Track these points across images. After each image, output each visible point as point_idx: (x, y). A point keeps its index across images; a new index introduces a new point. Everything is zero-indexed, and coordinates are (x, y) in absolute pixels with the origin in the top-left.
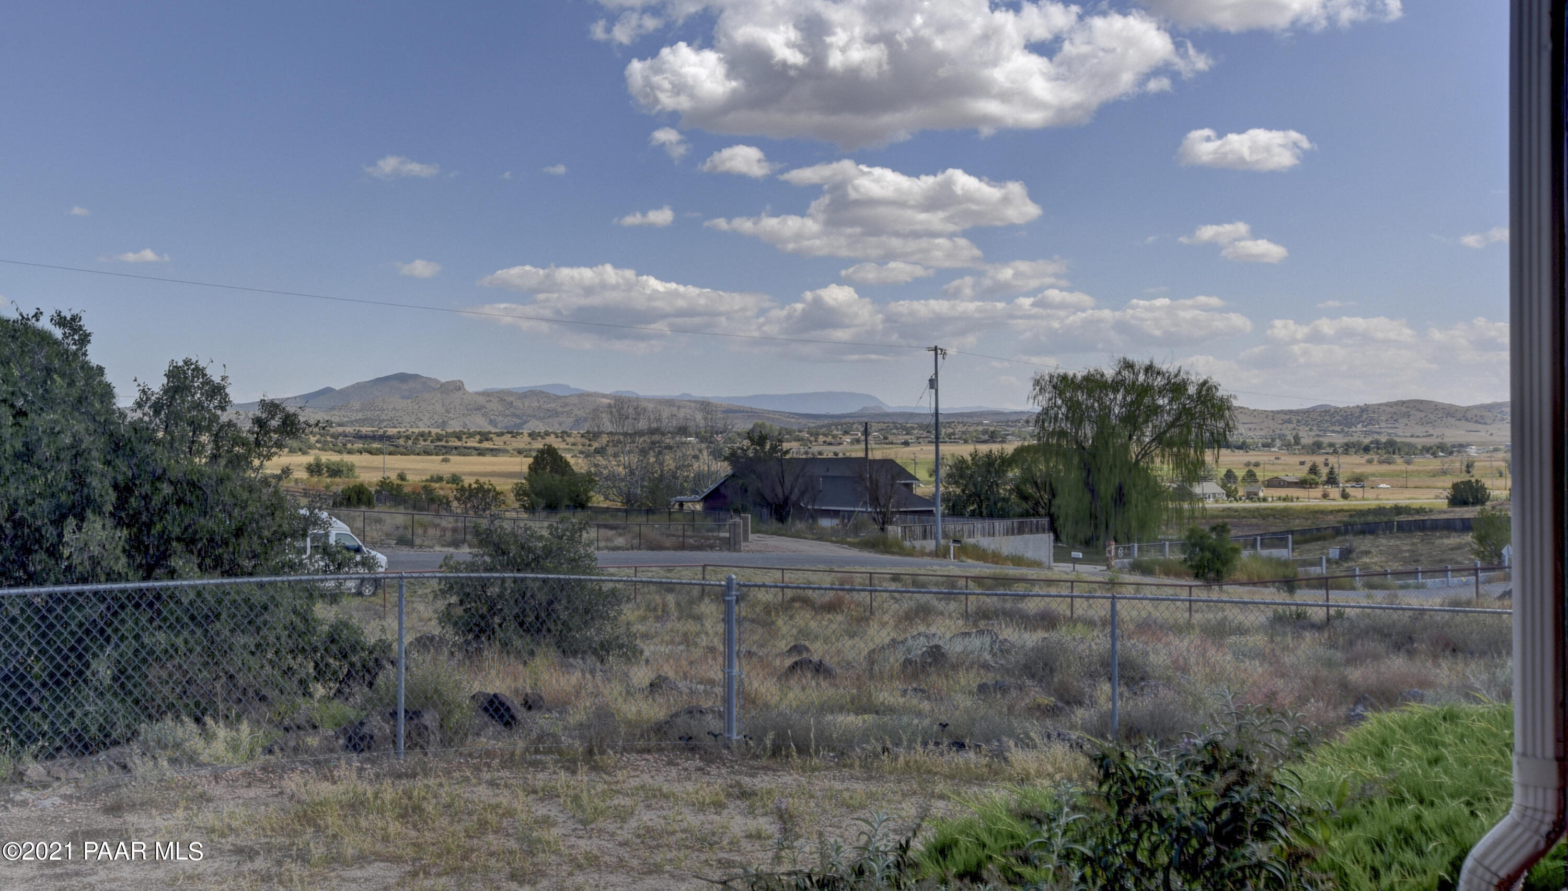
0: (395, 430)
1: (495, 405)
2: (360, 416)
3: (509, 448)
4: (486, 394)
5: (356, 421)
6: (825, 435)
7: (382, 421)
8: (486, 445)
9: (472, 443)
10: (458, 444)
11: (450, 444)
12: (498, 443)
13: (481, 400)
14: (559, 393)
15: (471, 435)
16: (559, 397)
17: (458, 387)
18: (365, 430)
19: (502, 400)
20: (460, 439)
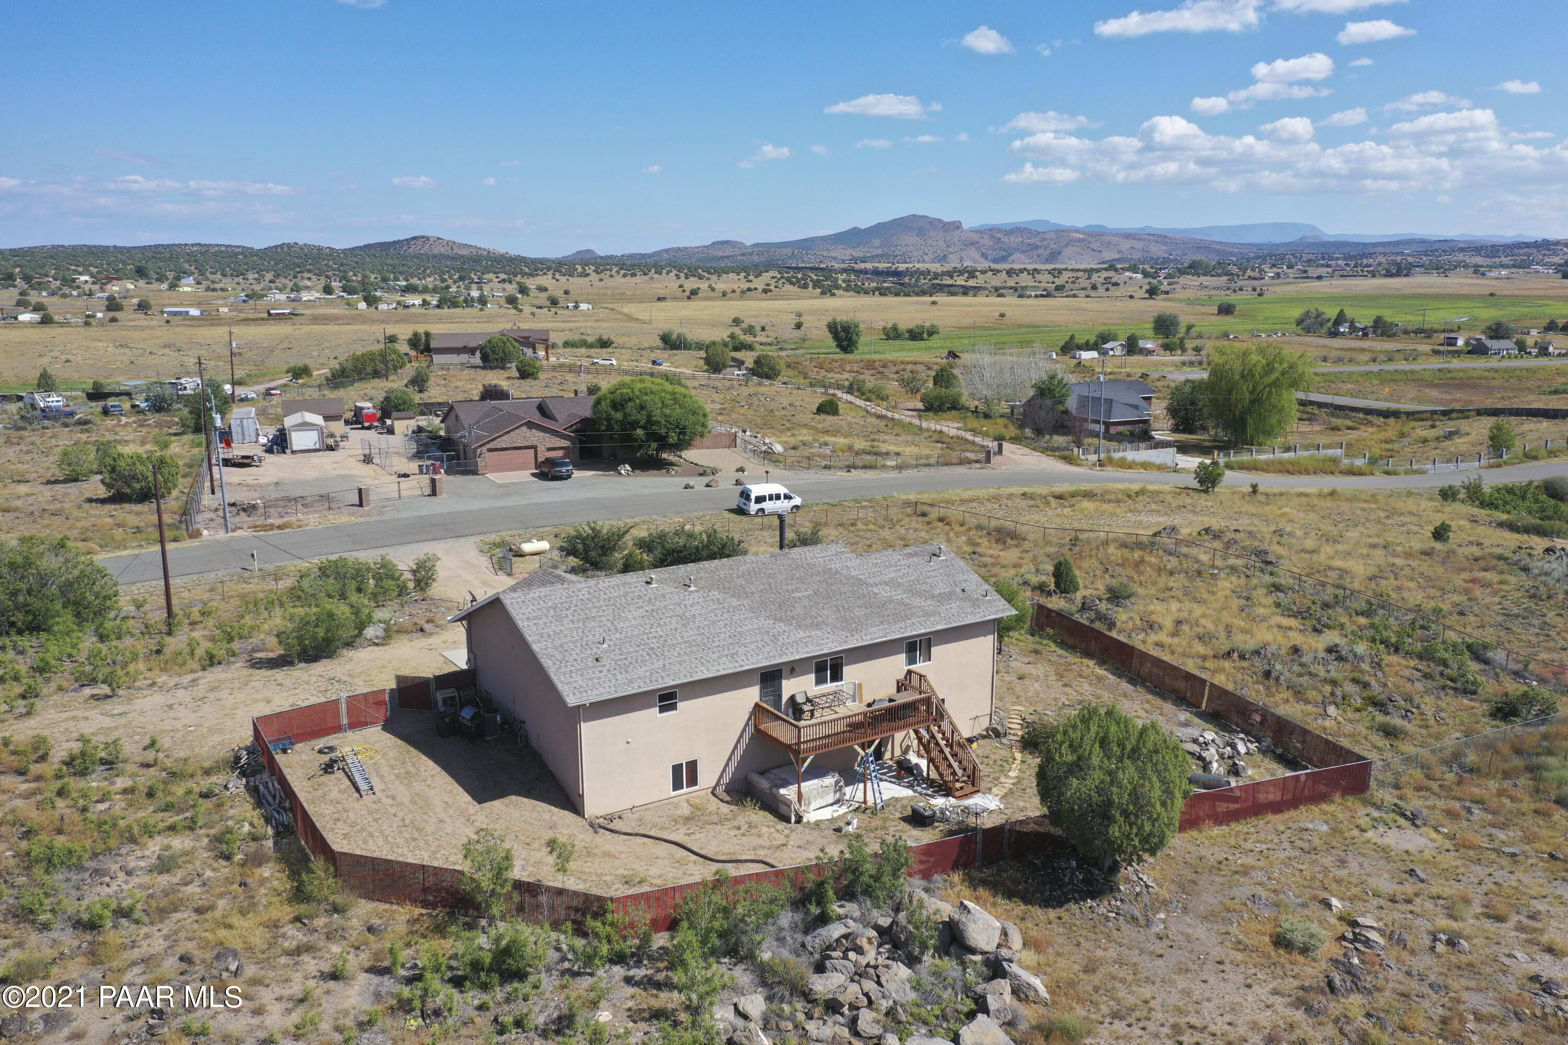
0: (906, 266)
1: (986, 241)
2: (879, 252)
3: (988, 286)
4: (980, 231)
5: (876, 256)
6: (1253, 270)
7: (895, 257)
8: (972, 283)
9: (960, 281)
10: (950, 282)
11: (944, 282)
12: (980, 280)
13: (975, 237)
14: (1040, 230)
15: (961, 273)
16: (1039, 233)
17: (957, 226)
18: (882, 266)
19: (992, 237)
20: (952, 277)
